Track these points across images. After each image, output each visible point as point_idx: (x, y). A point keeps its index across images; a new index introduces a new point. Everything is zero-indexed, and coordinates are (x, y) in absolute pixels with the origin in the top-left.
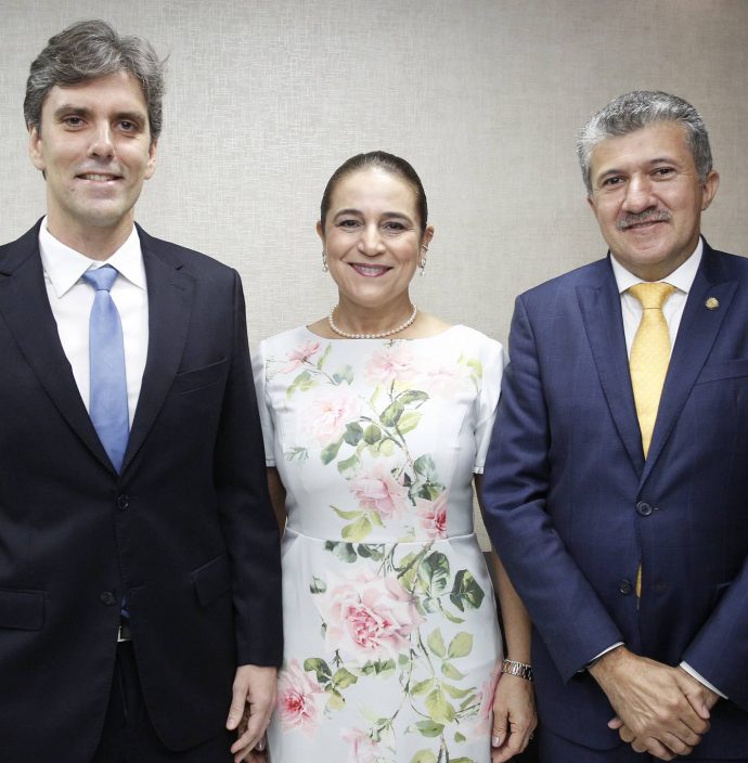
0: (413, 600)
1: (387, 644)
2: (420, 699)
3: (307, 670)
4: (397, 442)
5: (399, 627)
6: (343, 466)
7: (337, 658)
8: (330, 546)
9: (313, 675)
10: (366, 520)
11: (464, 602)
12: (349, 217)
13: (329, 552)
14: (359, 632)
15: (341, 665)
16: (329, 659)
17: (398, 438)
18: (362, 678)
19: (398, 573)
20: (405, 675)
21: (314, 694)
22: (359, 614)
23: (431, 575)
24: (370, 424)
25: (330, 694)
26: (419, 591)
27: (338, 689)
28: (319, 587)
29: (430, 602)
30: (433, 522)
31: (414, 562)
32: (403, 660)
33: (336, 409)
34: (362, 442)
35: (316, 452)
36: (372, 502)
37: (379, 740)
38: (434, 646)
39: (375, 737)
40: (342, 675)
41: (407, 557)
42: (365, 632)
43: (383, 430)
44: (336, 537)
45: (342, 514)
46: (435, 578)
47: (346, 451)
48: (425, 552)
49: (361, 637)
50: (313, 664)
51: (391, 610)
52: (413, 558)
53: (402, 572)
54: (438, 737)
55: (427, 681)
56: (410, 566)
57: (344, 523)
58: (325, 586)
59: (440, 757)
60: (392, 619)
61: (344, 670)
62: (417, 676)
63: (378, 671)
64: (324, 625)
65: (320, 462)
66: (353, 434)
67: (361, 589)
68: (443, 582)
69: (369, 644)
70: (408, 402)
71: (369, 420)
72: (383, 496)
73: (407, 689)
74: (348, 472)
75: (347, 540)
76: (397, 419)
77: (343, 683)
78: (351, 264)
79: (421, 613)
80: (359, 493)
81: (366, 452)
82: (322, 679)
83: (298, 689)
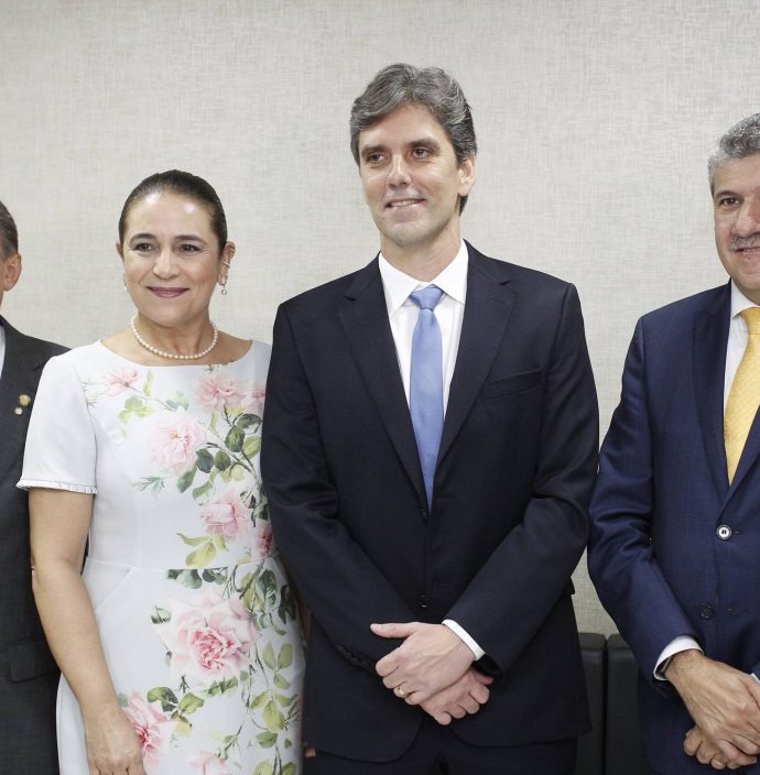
1: (230, 663)
2: (260, 710)
3: (150, 701)
4: (246, 467)
5: (239, 645)
6: (196, 493)
7: (184, 685)
8: (174, 574)
9: (158, 705)
10: (212, 545)
11: (287, 616)
12: (144, 241)
13: (173, 580)
14: (205, 655)
15: (187, 691)
16: (174, 687)
18: (210, 701)
19: (240, 594)
20: (246, 691)
21: (160, 725)
22: (205, 638)
23: (265, 592)
24: (217, 450)
25: (177, 722)
26: (257, 608)
27: (184, 715)
28: (162, 617)
29: (264, 618)
30: (265, 542)
31: (251, 581)
32: (244, 676)
33: (182, 435)
34: (214, 468)
35: (171, 481)
36: (218, 527)
37: (226, 757)
38: (267, 659)
39: (223, 756)
40: (188, 701)
41: (246, 578)
42: (211, 654)
43: (232, 456)
44: (180, 565)
45: (188, 541)
46: (268, 595)
47: (200, 478)
48: (258, 571)
49: (207, 659)
50: (157, 694)
51: (234, 629)
52: (251, 576)
54: (274, 747)
55: (263, 694)
56: (249, 586)
57: (190, 549)
58: (170, 614)
59: (275, 766)
60: (234, 638)
61: (191, 695)
62: (256, 691)
63: (223, 691)
64: (169, 654)
65: (177, 490)
66: (205, 461)
67: (207, 613)
68: (273, 597)
69: (214, 665)
71: (216, 446)
72: (230, 519)
73: (248, 704)
74: (202, 498)
75: (192, 567)
76: (241, 443)
77: (190, 709)
78: (150, 288)
79: (258, 629)
80: (208, 518)
81: (219, 478)
82: (167, 708)
83: (142, 722)
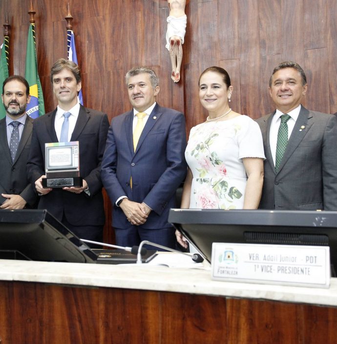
0: (217, 194)
4: (207, 149)
5: (213, 202)
6: (196, 156)
8: (197, 180)
10: (204, 171)
11: (233, 196)
12: (203, 86)
17: (207, 147)
19: (212, 187)
22: (203, 199)
23: (222, 187)
26: (218, 192)
28: (195, 192)
29: (221, 195)
30: (222, 172)
31: (217, 183)
34: (200, 149)
35: (190, 153)
36: (204, 166)
41: (215, 182)
43: (205, 145)
44: (198, 177)
45: (198, 171)
46: (223, 188)
47: (196, 152)
48: (220, 180)
49: (204, 205)
51: (211, 197)
53: (214, 186)
56: (216, 185)
60: (211, 200)
64: (196, 203)
65: (191, 156)
66: (198, 147)
67: (203, 191)
68: (226, 189)
70: (212, 137)
71: (202, 143)
72: (206, 164)
74: (197, 158)
75: (201, 178)
76: (208, 142)
79: (219, 198)
80: (201, 164)
81: (200, 152)
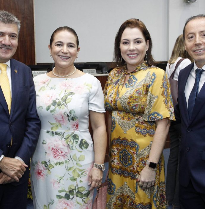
0: (69, 146)
1: (62, 157)
2: (71, 171)
3: (42, 164)
4: (65, 106)
5: (65, 153)
6: (52, 111)
7: (49, 161)
8: (48, 132)
9: (44, 165)
10: (57, 125)
11: (83, 147)
12: (59, 43)
13: (48, 134)
14: (55, 154)
15: (50, 163)
16: (47, 161)
17: (65, 105)
18: (55, 166)
19: (65, 139)
20: (67, 165)
21: (44, 170)
22: (55, 150)
23: (74, 140)
24: (59, 101)
25: (47, 170)
26: (70, 144)
27: (49, 169)
28: (45, 142)
29: (73, 147)
30: (75, 126)
31: (69, 137)
32: (66, 162)
33: (50, 96)
34: (56, 105)
35: (45, 107)
36: (59, 121)
37: (60, 182)
38: (74, 158)
39: (59, 182)
40: (50, 166)
41: (68, 135)
42: (56, 154)
43: (62, 102)
44: (50, 130)
45: (51, 124)
46: (75, 141)
48: (72, 134)
49: (55, 156)
50: (43, 162)
51: (63, 149)
53: (66, 139)
54: (75, 182)
55: (72, 167)
56: (68, 138)
57: (52, 126)
59: (76, 187)
60: (63, 151)
61: (51, 164)
62: (70, 165)
63: (59, 164)
64: (46, 152)
65: (46, 110)
66: (54, 103)
67: (55, 143)
68: (77, 142)
69: (57, 157)
70: (69, 95)
71: (59, 99)
72: (62, 119)
73: (67, 169)
74: (53, 113)
75: (52, 130)
76: (66, 99)
77: (51, 168)
79: (71, 150)
80: (56, 118)
81: (57, 108)
82: (46, 166)
83: (40, 169)
